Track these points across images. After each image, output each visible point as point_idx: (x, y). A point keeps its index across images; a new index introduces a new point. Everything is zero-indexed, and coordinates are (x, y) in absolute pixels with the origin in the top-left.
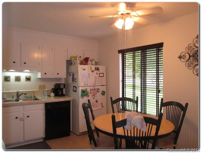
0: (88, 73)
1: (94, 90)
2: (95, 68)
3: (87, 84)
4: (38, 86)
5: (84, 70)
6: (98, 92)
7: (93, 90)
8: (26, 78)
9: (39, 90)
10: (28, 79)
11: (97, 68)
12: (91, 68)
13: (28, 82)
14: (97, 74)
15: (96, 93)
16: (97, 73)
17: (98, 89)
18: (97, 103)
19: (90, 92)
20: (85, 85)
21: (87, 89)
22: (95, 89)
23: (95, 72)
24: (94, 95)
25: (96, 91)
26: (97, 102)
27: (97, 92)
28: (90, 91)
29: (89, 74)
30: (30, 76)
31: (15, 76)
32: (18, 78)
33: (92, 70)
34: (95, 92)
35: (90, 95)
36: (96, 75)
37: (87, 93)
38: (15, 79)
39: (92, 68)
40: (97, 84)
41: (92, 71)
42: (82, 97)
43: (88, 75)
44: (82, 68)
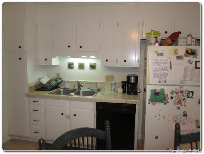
0: (169, 60)
1: (180, 94)
2: (187, 52)
3: (165, 82)
4: (105, 76)
5: (161, 54)
6: (191, 98)
7: (176, 92)
8: (91, 65)
9: (106, 81)
10: (93, 67)
11: (190, 52)
12: (176, 52)
13: (93, 71)
14: (191, 64)
15: (184, 100)
16: (190, 62)
17: (189, 92)
18: (185, 117)
19: (171, 95)
20: (159, 82)
21: (163, 90)
22: (181, 92)
23: (186, 59)
24: (179, 103)
25: (185, 95)
26: (185, 115)
27: (188, 97)
28: (172, 93)
29: (171, 62)
30: (95, 64)
31: (79, 63)
32: (81, 65)
33: (179, 55)
34: (183, 97)
35: (169, 100)
36: (189, 64)
37: (165, 98)
38: (79, 66)
39: (179, 51)
40: (187, 83)
41: (179, 57)
42: (152, 102)
43: (169, 65)
44: (156, 52)
